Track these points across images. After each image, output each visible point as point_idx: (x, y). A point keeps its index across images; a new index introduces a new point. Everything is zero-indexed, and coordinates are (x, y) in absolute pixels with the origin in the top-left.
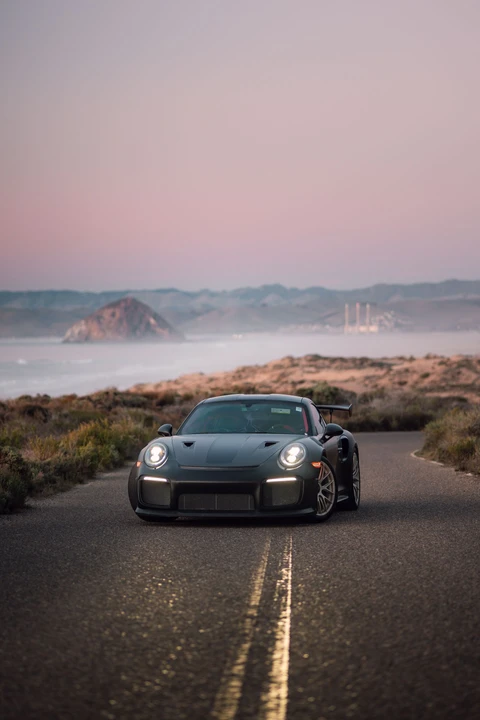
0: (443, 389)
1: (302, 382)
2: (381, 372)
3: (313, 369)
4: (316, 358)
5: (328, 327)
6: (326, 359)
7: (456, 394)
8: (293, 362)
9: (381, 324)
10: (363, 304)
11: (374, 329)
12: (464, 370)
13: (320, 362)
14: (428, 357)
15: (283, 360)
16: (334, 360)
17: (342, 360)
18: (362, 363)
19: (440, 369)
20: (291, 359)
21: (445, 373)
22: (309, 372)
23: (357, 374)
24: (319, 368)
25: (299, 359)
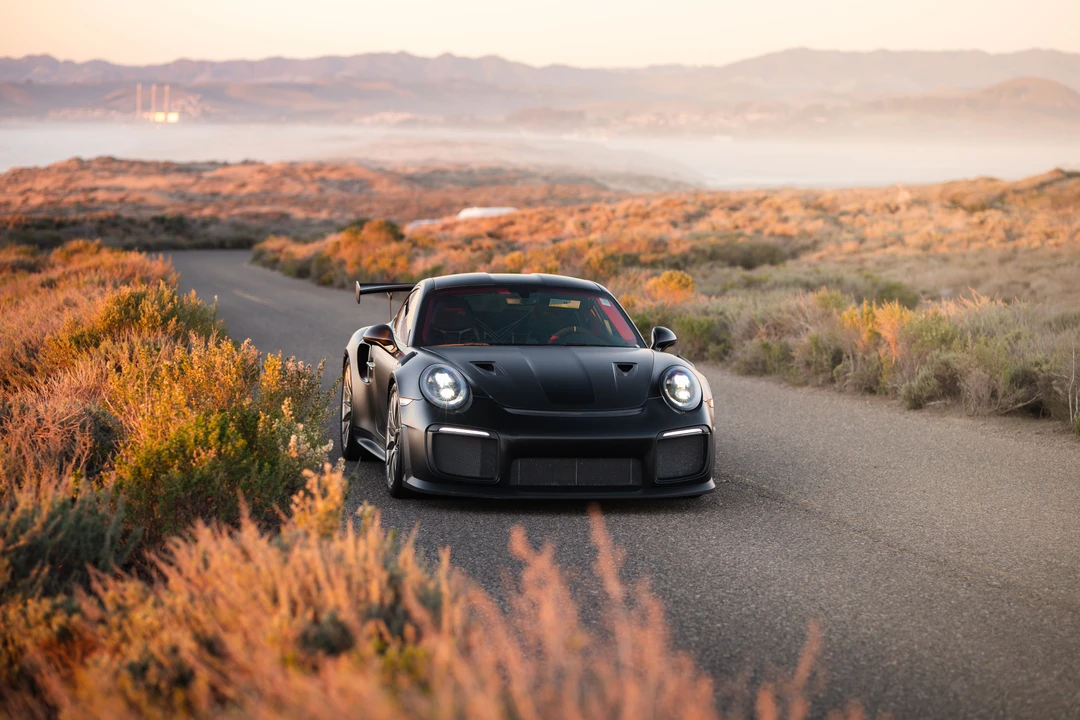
0: (262, 202)
1: (94, 189)
2: (189, 180)
3: (106, 174)
4: (111, 160)
5: (113, 112)
6: (121, 161)
7: (278, 208)
8: (82, 165)
9: (183, 112)
10: (161, 85)
11: (173, 117)
12: (288, 180)
13: (115, 166)
14: (246, 163)
15: (70, 161)
16: (132, 164)
17: (143, 164)
18: (166, 168)
19: (260, 177)
20: (79, 161)
21: (267, 182)
22: (102, 178)
23: (162, 182)
24: (115, 173)
25: (90, 162)
